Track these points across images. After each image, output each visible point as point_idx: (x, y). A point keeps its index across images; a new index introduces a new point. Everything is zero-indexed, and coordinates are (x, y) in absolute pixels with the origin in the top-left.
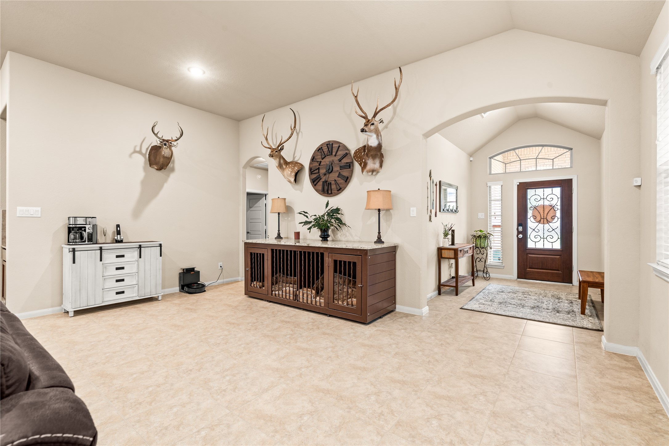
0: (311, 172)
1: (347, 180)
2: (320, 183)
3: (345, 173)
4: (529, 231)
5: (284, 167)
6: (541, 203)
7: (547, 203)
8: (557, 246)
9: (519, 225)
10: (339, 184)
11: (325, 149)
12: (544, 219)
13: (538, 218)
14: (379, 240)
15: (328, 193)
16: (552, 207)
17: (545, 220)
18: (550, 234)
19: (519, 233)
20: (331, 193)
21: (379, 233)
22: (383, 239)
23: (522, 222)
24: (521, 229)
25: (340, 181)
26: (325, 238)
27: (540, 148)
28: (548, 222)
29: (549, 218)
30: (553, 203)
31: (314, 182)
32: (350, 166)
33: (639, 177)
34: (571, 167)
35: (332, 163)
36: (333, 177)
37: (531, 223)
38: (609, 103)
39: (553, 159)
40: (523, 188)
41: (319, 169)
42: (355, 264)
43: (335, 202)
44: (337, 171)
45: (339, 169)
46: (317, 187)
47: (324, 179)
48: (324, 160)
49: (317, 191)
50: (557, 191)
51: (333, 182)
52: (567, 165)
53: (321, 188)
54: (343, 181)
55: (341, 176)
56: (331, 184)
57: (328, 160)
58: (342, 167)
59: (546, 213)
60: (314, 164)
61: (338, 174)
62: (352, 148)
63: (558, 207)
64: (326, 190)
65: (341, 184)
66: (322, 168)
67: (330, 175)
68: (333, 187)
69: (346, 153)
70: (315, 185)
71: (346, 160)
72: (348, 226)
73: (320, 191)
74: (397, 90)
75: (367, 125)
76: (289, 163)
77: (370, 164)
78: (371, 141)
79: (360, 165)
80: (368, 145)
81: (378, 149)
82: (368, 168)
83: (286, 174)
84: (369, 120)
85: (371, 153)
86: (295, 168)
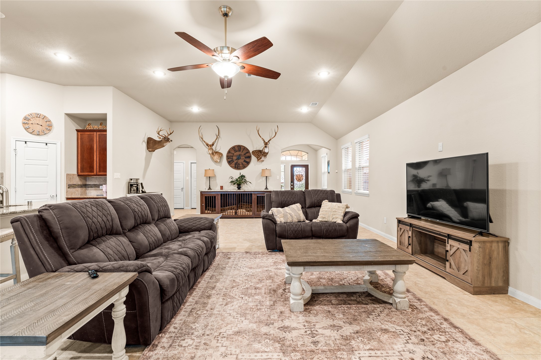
0: (228, 157)
1: (248, 163)
2: (234, 163)
3: (248, 160)
4: (295, 184)
5: (215, 154)
6: (298, 173)
7: (300, 174)
8: (304, 189)
9: (291, 182)
11: (237, 148)
12: (299, 180)
13: (298, 180)
14: (266, 188)
15: (238, 168)
16: (302, 175)
18: (301, 186)
19: (291, 185)
20: (240, 168)
23: (292, 181)
24: (292, 184)
25: (245, 163)
26: (239, 188)
27: (298, 151)
28: (301, 181)
29: (301, 180)
30: (302, 174)
31: (230, 163)
32: (250, 157)
34: (308, 160)
35: (240, 155)
36: (241, 161)
37: (296, 182)
38: (331, 150)
39: (302, 156)
40: (293, 167)
41: (233, 157)
43: (243, 172)
44: (243, 159)
45: (244, 158)
46: (231, 165)
47: (235, 162)
48: (236, 153)
49: (231, 167)
50: (304, 169)
51: (240, 164)
52: (307, 159)
53: (234, 165)
54: (246, 164)
55: (245, 161)
56: (239, 164)
57: (238, 153)
58: (245, 157)
59: (300, 177)
60: (230, 154)
61: (243, 160)
62: (251, 150)
63: (304, 175)
64: (237, 167)
65: (245, 165)
66: (235, 157)
67: (239, 160)
68: (241, 166)
69: (248, 151)
70: (230, 164)
71: (247, 155)
72: (250, 183)
73: (233, 167)
74: (276, 133)
75: (266, 145)
76: (217, 153)
77: (263, 158)
78: (266, 150)
79: (257, 158)
80: (264, 151)
81: (267, 153)
82: (261, 160)
83: (216, 157)
84: (266, 143)
85: (264, 155)
86: (220, 155)
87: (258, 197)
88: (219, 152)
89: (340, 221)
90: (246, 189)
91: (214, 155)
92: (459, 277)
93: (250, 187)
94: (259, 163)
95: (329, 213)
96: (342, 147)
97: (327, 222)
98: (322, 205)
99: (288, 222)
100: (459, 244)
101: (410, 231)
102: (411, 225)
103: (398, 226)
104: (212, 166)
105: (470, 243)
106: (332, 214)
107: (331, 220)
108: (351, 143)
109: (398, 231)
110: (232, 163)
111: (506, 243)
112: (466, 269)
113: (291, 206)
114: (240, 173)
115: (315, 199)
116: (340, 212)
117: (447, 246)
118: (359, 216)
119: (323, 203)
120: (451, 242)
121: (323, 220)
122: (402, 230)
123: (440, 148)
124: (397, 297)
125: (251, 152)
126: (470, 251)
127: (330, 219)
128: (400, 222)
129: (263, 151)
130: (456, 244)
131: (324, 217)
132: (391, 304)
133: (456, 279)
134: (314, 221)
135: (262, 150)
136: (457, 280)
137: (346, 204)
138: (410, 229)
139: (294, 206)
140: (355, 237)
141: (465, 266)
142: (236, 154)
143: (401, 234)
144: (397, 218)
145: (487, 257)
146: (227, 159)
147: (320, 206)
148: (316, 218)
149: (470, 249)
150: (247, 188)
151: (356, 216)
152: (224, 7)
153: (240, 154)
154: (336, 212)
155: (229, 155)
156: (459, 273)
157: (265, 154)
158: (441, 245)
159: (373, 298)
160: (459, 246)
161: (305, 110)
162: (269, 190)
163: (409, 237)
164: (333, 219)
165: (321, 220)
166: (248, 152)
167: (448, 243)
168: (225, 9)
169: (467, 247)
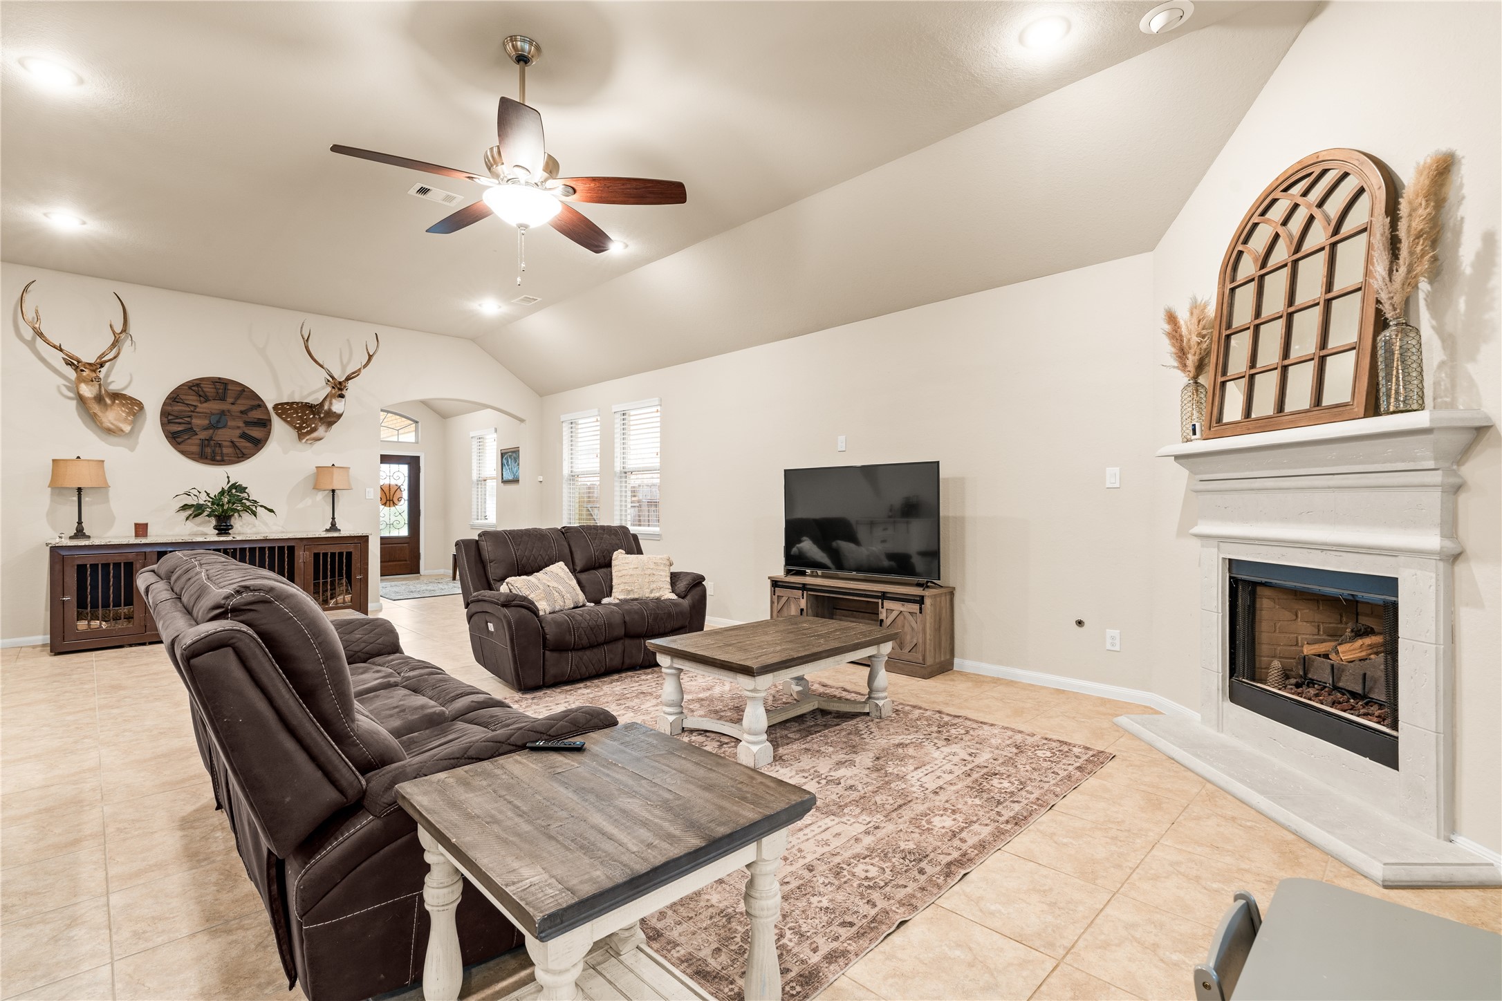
0: (167, 417)
1: (258, 444)
2: (195, 440)
3: (256, 433)
5: (108, 401)
6: (386, 482)
7: (393, 482)
8: (404, 532)
10: (240, 448)
11: (207, 389)
13: (384, 501)
14: (333, 527)
15: (214, 460)
16: (399, 487)
17: (391, 502)
18: (396, 518)
21: (333, 518)
22: (338, 526)
25: (243, 443)
26: (223, 529)
28: (394, 504)
29: (396, 501)
30: (401, 482)
31: (176, 437)
32: (265, 424)
33: (541, 475)
34: (417, 442)
35: (223, 413)
36: (224, 435)
38: (526, 422)
39: (398, 430)
41: (190, 417)
42: (349, 554)
43: (239, 473)
44: (239, 427)
45: (241, 424)
46: (182, 447)
47: (203, 435)
48: (205, 405)
49: (183, 453)
50: (404, 469)
51: (225, 444)
52: (413, 440)
53: (195, 449)
54: (248, 444)
55: (244, 436)
56: (220, 446)
57: (215, 406)
58: (247, 423)
59: (392, 494)
60: (178, 408)
61: (238, 432)
62: (270, 399)
63: (405, 487)
64: (209, 454)
65: (246, 448)
66: (200, 417)
67: (220, 432)
68: (225, 451)
69: (257, 403)
70: (179, 444)
71: (256, 415)
72: (271, 511)
73: (193, 453)
74: (370, 357)
75: (341, 389)
76: (116, 396)
77: (321, 431)
78: (337, 406)
79: (299, 429)
80: (330, 409)
81: (340, 416)
82: (314, 435)
83: (113, 416)
84: (340, 383)
85: (329, 420)
86: (134, 407)
87: (316, 556)
88: (128, 392)
89: (669, 595)
90: (249, 531)
91: (106, 404)
92: (903, 658)
93: (266, 524)
94: (301, 446)
95: (640, 580)
96: (563, 418)
97: (636, 599)
98: (614, 563)
99: (557, 610)
100: (903, 605)
101: (803, 598)
102: (804, 587)
103: (773, 593)
104: (89, 445)
105: (920, 601)
106: (647, 580)
107: (647, 595)
108: (599, 411)
109: (772, 602)
110: (189, 441)
111: (952, 593)
112: (915, 641)
113: (547, 569)
114: (228, 477)
115: (594, 550)
116: (662, 574)
117: (881, 613)
118: (703, 578)
119: (616, 559)
120: (888, 604)
121: (628, 597)
122: (784, 599)
123: (841, 446)
124: (878, 699)
125: (270, 406)
126: (921, 613)
127: (646, 593)
128: (775, 584)
129: (326, 407)
130: (896, 606)
131: (629, 588)
132: (868, 714)
133: (899, 662)
134: (605, 601)
135: (322, 404)
136: (899, 664)
137: (665, 556)
138: (803, 595)
139: (552, 568)
140: (700, 628)
141: (912, 638)
142: (204, 407)
143: (779, 608)
144: (769, 578)
145: (938, 619)
146: (162, 425)
147: (609, 565)
148: (609, 595)
149: (921, 609)
150: (254, 530)
151: (697, 582)
152: (524, 41)
153: (223, 411)
154: (654, 574)
155: (176, 408)
156: (903, 651)
157: (331, 419)
158: (847, 616)
159: (833, 715)
160: (902, 609)
161: (489, 307)
162: (344, 533)
163: (802, 610)
164: (651, 592)
165: (622, 597)
166: (259, 404)
167: (883, 608)
168: (527, 47)
169: (916, 607)
